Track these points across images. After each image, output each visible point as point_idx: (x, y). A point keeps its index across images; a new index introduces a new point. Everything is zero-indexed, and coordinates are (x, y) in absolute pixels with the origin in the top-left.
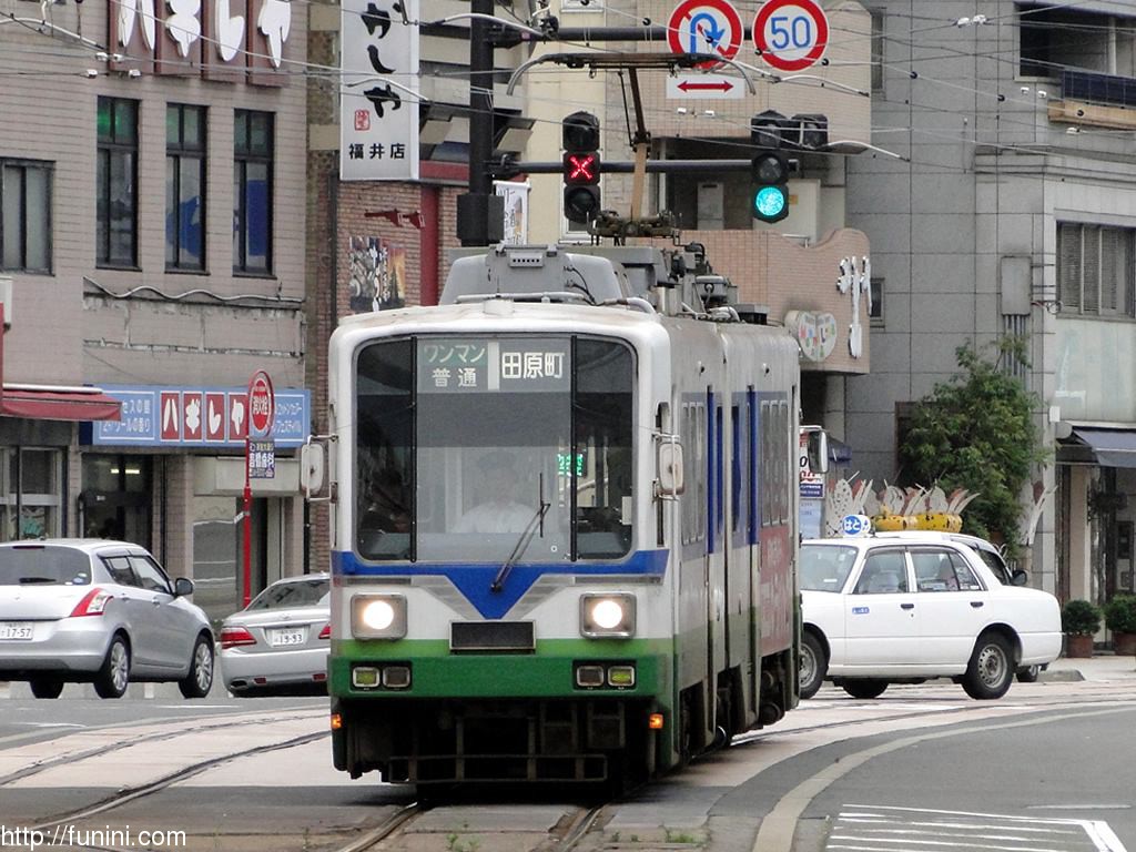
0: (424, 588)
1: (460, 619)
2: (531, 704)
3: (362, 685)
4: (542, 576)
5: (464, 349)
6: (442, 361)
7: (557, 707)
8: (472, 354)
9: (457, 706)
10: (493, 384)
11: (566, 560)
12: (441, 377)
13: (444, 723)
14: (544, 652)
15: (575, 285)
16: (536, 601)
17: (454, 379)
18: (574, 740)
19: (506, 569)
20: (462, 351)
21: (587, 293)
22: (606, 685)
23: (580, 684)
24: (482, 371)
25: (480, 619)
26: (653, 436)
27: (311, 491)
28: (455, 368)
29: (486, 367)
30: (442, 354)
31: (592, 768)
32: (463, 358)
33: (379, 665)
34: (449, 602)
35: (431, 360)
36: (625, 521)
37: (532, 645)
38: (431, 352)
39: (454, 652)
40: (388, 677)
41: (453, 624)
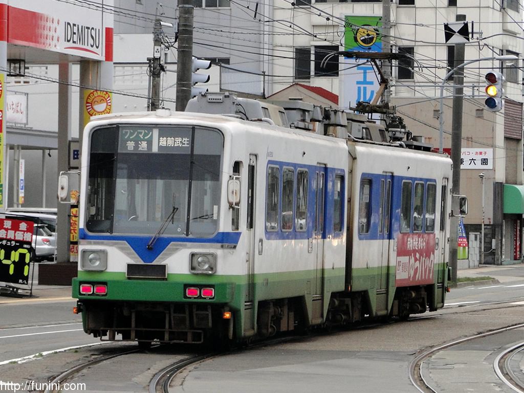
0: (116, 247)
1: (132, 262)
2: (166, 305)
3: (84, 293)
4: (172, 243)
5: (142, 132)
6: (131, 138)
7: (179, 307)
8: (146, 135)
9: (132, 305)
10: (155, 149)
11: (184, 236)
12: (131, 146)
13: (126, 313)
14: (171, 280)
15: (240, 112)
16: (170, 255)
17: (136, 147)
18: (188, 322)
19: (154, 239)
20: (141, 133)
21: (245, 115)
22: (200, 297)
23: (188, 296)
24: (150, 143)
25: (142, 263)
26: (230, 176)
27: (61, 198)
28: (137, 141)
29: (152, 141)
30: (131, 134)
31: (196, 337)
32: (141, 136)
33: (93, 283)
34: (128, 254)
35: (126, 137)
36: (215, 217)
37: (165, 276)
38: (126, 133)
39: (129, 278)
40: (97, 290)
41: (128, 265)
